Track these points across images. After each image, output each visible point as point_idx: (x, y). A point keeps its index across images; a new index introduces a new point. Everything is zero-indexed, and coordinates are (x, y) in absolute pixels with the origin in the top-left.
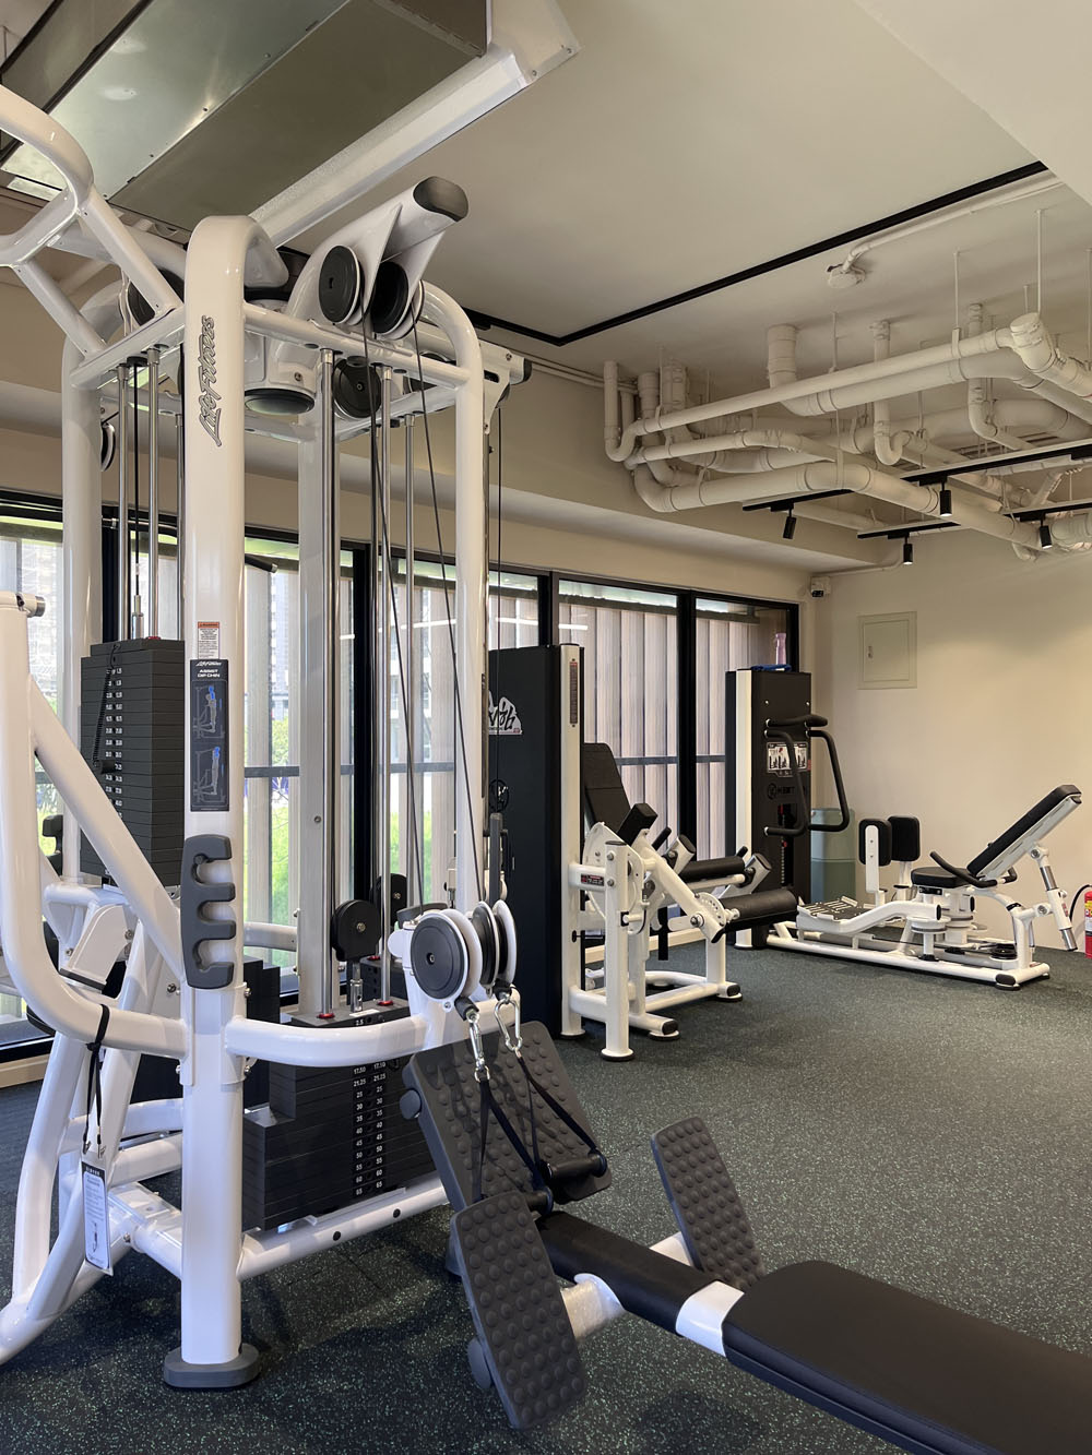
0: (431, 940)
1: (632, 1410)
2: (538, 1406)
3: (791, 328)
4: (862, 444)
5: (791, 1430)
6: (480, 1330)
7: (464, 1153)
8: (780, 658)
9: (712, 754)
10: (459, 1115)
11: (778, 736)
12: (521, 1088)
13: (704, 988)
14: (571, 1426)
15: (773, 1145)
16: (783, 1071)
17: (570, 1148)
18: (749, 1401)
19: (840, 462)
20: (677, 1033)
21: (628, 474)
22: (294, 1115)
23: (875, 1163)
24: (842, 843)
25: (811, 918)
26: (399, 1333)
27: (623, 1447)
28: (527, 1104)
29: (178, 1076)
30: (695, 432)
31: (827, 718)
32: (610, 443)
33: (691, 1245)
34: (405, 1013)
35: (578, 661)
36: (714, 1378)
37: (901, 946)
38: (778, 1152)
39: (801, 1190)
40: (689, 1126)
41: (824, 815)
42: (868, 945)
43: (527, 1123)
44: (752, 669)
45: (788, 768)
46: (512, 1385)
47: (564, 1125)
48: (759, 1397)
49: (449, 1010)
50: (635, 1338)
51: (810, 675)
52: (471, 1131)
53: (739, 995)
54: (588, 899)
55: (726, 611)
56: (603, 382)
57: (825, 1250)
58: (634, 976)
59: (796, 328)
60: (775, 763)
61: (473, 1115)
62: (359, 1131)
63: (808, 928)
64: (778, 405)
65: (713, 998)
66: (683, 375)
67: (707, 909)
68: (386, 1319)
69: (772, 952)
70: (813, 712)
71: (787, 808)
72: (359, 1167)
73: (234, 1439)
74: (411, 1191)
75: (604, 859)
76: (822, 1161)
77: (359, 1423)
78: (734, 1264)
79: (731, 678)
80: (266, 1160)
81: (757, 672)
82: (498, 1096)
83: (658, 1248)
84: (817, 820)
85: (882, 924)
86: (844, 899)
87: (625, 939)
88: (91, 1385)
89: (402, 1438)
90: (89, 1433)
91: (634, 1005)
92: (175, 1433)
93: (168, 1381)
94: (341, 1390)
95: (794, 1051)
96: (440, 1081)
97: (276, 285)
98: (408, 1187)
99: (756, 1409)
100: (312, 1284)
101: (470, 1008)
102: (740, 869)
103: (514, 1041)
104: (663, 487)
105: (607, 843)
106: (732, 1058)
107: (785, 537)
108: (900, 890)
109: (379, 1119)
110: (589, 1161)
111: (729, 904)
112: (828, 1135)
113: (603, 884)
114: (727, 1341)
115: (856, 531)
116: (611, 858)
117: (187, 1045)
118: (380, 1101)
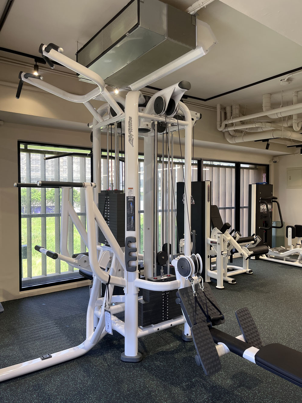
0: (182, 263)
1: (230, 375)
2: (211, 371)
3: (269, 94)
4: (289, 124)
5: (269, 382)
6: (198, 353)
7: (191, 313)
8: (264, 180)
9: (244, 206)
10: (189, 304)
11: (263, 202)
12: (203, 298)
13: (243, 271)
14: (216, 377)
15: (263, 314)
16: (265, 294)
17: (215, 313)
18: (258, 375)
19: (283, 130)
20: (235, 283)
21: (223, 133)
22: (149, 301)
23: (290, 320)
24: (281, 232)
25: (272, 252)
26: (173, 353)
27: (228, 383)
28: (205, 302)
29: (124, 291)
30: (243, 123)
31: (277, 197)
32: (218, 126)
33: (245, 337)
34: (175, 279)
35: (210, 185)
36: (249, 369)
37: (298, 261)
38: (264, 315)
39: (270, 326)
40: (244, 309)
41: (276, 223)
42: (288, 260)
43: (205, 307)
44: (256, 184)
45: (266, 211)
46: (206, 366)
47: (214, 307)
48: (261, 374)
49: (187, 279)
50: (229, 359)
51: (273, 185)
52: (193, 308)
53: (252, 273)
54: (212, 246)
55: (248, 167)
56: (216, 109)
57: (277, 341)
58: (224, 267)
59: (271, 94)
60: (262, 210)
61: (193, 304)
62: (163, 305)
63: (271, 254)
64: (266, 115)
65: (245, 273)
66: (238, 107)
67: (244, 251)
68: (169, 349)
69: (261, 261)
70: (273, 196)
71: (265, 222)
72: (163, 314)
73: (138, 374)
74: (175, 320)
75: (217, 237)
76: (276, 319)
77: (166, 372)
78: (256, 343)
79: (250, 186)
80: (143, 311)
81: (258, 185)
82: (198, 300)
83: (238, 338)
84: (274, 225)
85: (293, 254)
86: (281, 247)
87: (222, 258)
88: (105, 359)
89: (176, 376)
90: (106, 370)
91: (224, 275)
92: (125, 372)
93: (122, 360)
94: (161, 364)
95: (268, 289)
96: (185, 296)
97: (142, 104)
98: (174, 319)
99: (260, 377)
100: (151, 340)
101: (192, 279)
102: (253, 240)
103: (202, 287)
104: (233, 137)
105: (218, 233)
106: (251, 290)
107: (266, 149)
108: (298, 245)
109: (168, 303)
110: (220, 316)
111: (250, 250)
112: (277, 312)
113: (216, 244)
114: (256, 360)
115: (287, 145)
116: (219, 237)
117: (126, 284)
118: (168, 299)
